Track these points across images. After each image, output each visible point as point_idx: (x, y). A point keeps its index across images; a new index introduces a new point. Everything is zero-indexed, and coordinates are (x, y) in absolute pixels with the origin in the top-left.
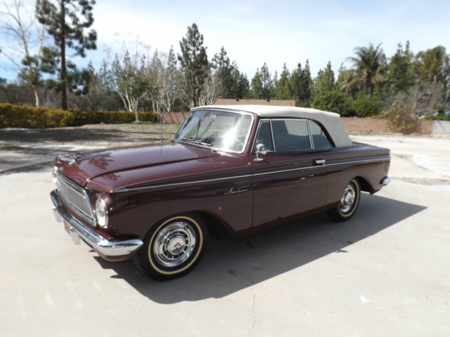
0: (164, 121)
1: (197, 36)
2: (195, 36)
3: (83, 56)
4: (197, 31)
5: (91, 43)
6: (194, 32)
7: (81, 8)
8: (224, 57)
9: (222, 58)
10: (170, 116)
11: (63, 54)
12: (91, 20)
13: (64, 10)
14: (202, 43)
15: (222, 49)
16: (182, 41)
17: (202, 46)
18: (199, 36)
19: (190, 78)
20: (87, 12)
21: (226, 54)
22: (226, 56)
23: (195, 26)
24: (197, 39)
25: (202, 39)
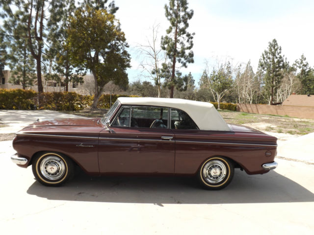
0: (241, 110)
1: (276, 48)
2: (274, 47)
3: (186, 67)
4: (277, 44)
5: (190, 59)
6: (274, 45)
7: (187, 38)
8: (304, 61)
9: (302, 62)
10: (246, 106)
11: (173, 67)
12: (192, 45)
13: (177, 41)
14: (280, 53)
15: (302, 56)
16: (264, 53)
17: (280, 54)
18: (278, 48)
19: (269, 79)
20: (190, 40)
21: (305, 59)
22: (306, 61)
23: (275, 41)
24: (276, 50)
25: (280, 49)
